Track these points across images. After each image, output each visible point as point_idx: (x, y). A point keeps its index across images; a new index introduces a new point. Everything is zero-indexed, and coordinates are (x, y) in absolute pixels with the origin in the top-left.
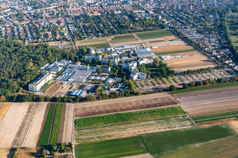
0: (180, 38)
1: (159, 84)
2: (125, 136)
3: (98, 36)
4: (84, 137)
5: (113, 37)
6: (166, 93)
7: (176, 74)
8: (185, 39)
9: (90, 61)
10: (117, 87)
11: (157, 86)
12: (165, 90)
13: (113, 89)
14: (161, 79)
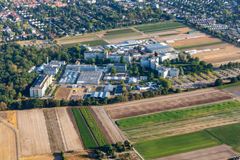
0: (198, 30)
1: (198, 80)
2: (187, 132)
3: (83, 32)
4: (138, 137)
5: (104, 32)
6: (212, 89)
7: (215, 69)
8: (205, 30)
9: (94, 60)
10: (148, 86)
11: (197, 82)
12: (210, 86)
13: (143, 88)
14: (198, 74)
